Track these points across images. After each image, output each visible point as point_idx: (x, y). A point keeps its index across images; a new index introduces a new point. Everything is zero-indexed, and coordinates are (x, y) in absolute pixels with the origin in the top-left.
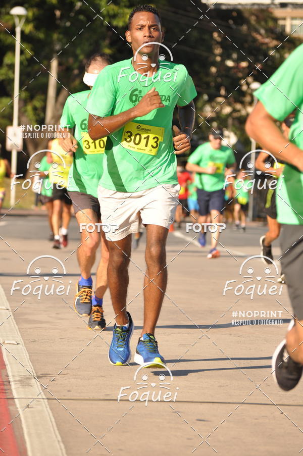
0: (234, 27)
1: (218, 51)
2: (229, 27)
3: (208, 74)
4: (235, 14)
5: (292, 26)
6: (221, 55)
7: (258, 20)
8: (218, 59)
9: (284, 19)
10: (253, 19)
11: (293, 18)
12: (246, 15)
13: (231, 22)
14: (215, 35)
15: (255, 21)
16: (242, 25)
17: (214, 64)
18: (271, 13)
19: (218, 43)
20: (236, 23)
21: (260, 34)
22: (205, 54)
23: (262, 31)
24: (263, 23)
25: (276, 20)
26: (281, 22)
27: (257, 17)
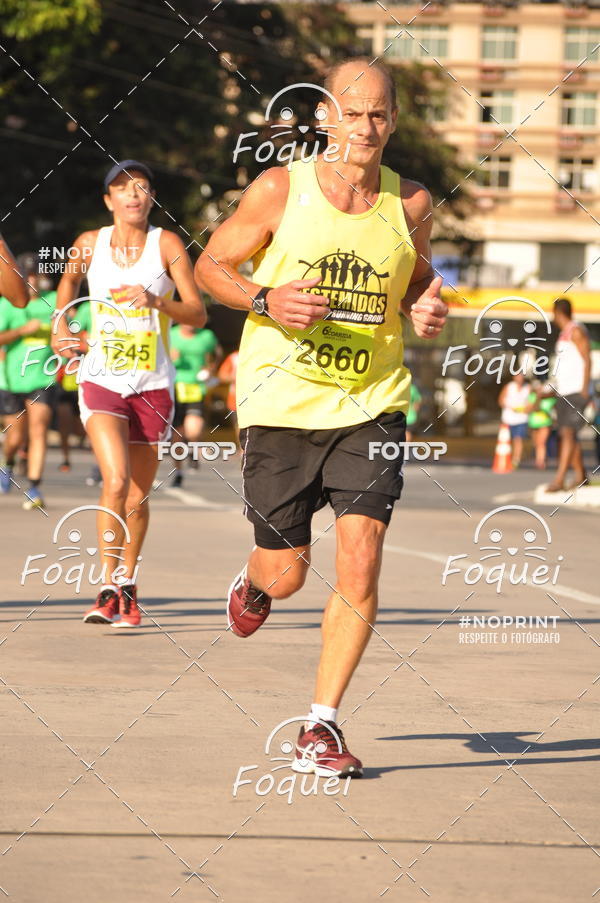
0: (264, 41)
1: (232, 92)
2: (254, 42)
3: (210, 140)
4: (266, 14)
5: (387, 41)
6: (237, 102)
7: (316, 27)
8: (232, 109)
9: (370, 26)
10: (305, 25)
11: (389, 25)
12: (290, 16)
13: (258, 30)
14: (226, 58)
15: (309, 28)
16: (282, 36)
17: (221, 120)
18: (343, 13)
19: (232, 75)
20: (268, 33)
21: (319, 57)
22: (204, 99)
23: (325, 51)
24: (326, 35)
25: (352, 28)
26: (363, 33)
27: (314, 20)
